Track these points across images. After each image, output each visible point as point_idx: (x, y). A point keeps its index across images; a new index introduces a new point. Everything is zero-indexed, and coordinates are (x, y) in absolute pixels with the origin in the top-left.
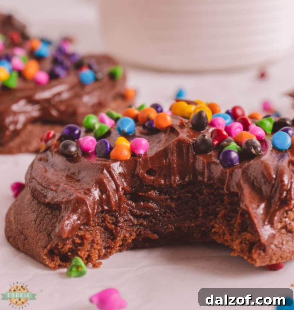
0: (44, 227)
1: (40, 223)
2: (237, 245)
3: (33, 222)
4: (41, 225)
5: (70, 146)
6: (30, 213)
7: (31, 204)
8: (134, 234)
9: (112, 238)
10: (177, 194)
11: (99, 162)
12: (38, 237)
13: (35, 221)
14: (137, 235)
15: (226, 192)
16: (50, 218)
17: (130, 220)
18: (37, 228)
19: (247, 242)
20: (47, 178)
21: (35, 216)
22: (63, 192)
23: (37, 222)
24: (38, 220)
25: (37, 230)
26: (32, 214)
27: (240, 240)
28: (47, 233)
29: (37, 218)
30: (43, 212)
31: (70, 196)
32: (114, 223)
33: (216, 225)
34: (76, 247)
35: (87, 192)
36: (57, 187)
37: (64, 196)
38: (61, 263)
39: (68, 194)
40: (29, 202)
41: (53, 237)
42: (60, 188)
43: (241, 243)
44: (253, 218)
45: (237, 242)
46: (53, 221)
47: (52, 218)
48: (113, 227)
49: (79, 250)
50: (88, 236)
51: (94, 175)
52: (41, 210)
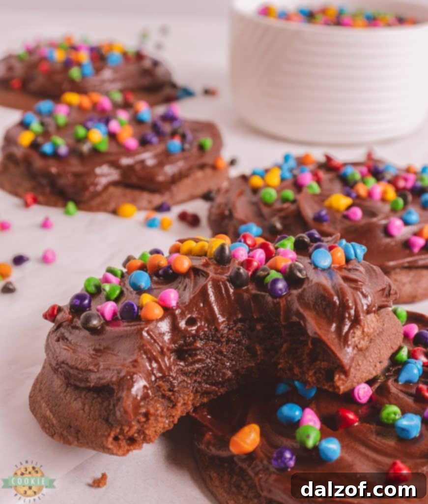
0: (97, 413)
1: (91, 411)
2: (311, 376)
3: (81, 412)
4: (92, 412)
5: (92, 319)
6: (72, 401)
7: (67, 392)
8: (192, 394)
9: (171, 406)
10: (224, 337)
11: (133, 328)
12: (94, 427)
13: (83, 409)
14: (194, 394)
15: (284, 323)
16: (99, 403)
17: (184, 381)
18: (89, 416)
19: (323, 371)
20: (79, 358)
21: (80, 404)
22: (108, 371)
23: (85, 410)
24: (87, 407)
25: (89, 419)
26: (75, 402)
27: (313, 371)
28: (104, 419)
29: (84, 405)
30: (89, 397)
31: (119, 373)
32: (170, 390)
33: (281, 361)
34: (142, 426)
35: (136, 364)
36: (97, 367)
37: (112, 375)
38: (129, 448)
39: (116, 372)
40: (64, 390)
41: (112, 422)
42: (102, 367)
43: (315, 373)
44: (329, 344)
45: (311, 373)
46: (105, 404)
47: (103, 402)
48: (170, 393)
49: (146, 429)
50: (152, 411)
51: (134, 343)
52: (85, 396)
